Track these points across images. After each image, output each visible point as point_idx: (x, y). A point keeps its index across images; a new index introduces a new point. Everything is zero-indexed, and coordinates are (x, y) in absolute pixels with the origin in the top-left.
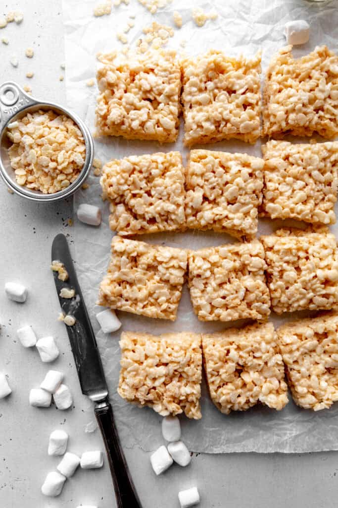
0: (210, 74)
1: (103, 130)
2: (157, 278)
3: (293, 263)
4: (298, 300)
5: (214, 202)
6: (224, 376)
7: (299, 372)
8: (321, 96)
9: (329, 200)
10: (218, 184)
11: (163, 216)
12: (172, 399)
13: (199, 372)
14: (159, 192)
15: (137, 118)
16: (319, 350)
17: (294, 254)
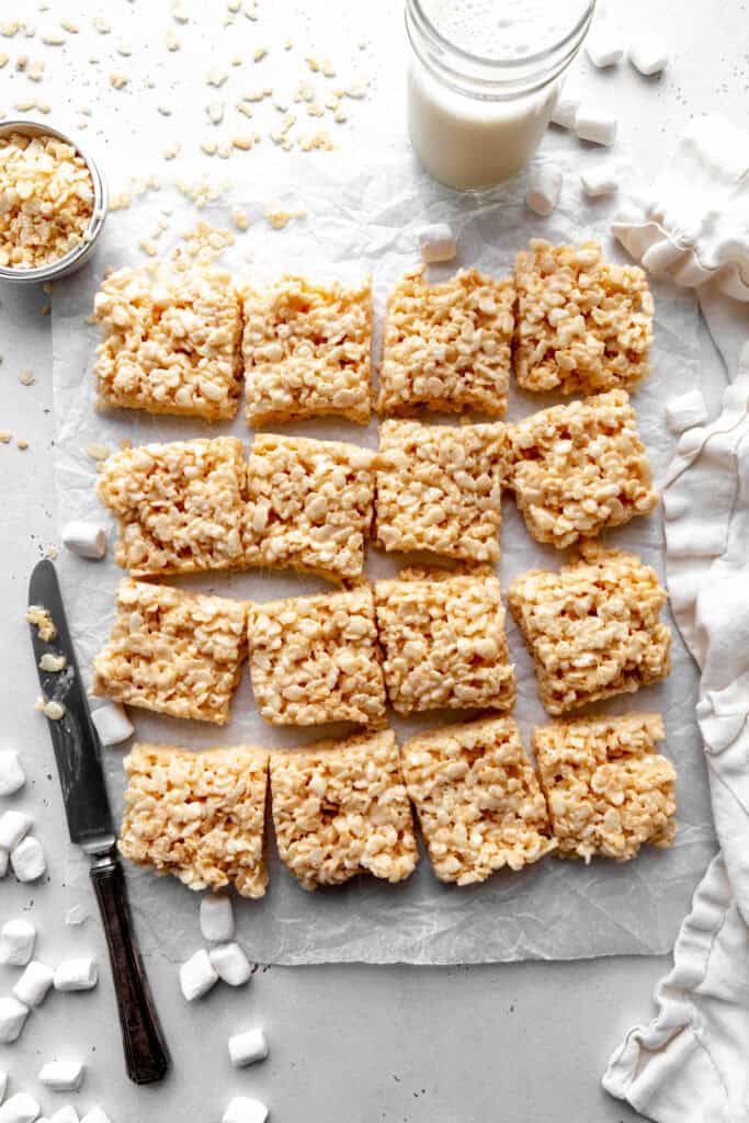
0: (282, 313)
1: (108, 400)
2: (192, 649)
3: (422, 627)
4: (428, 691)
5: (290, 522)
6: (300, 821)
7: (434, 816)
8: (466, 349)
9: (488, 521)
10: (295, 493)
11: (204, 544)
12: (210, 861)
13: (260, 813)
14: (197, 504)
15: (162, 383)
16: (470, 778)
17: (421, 611)
